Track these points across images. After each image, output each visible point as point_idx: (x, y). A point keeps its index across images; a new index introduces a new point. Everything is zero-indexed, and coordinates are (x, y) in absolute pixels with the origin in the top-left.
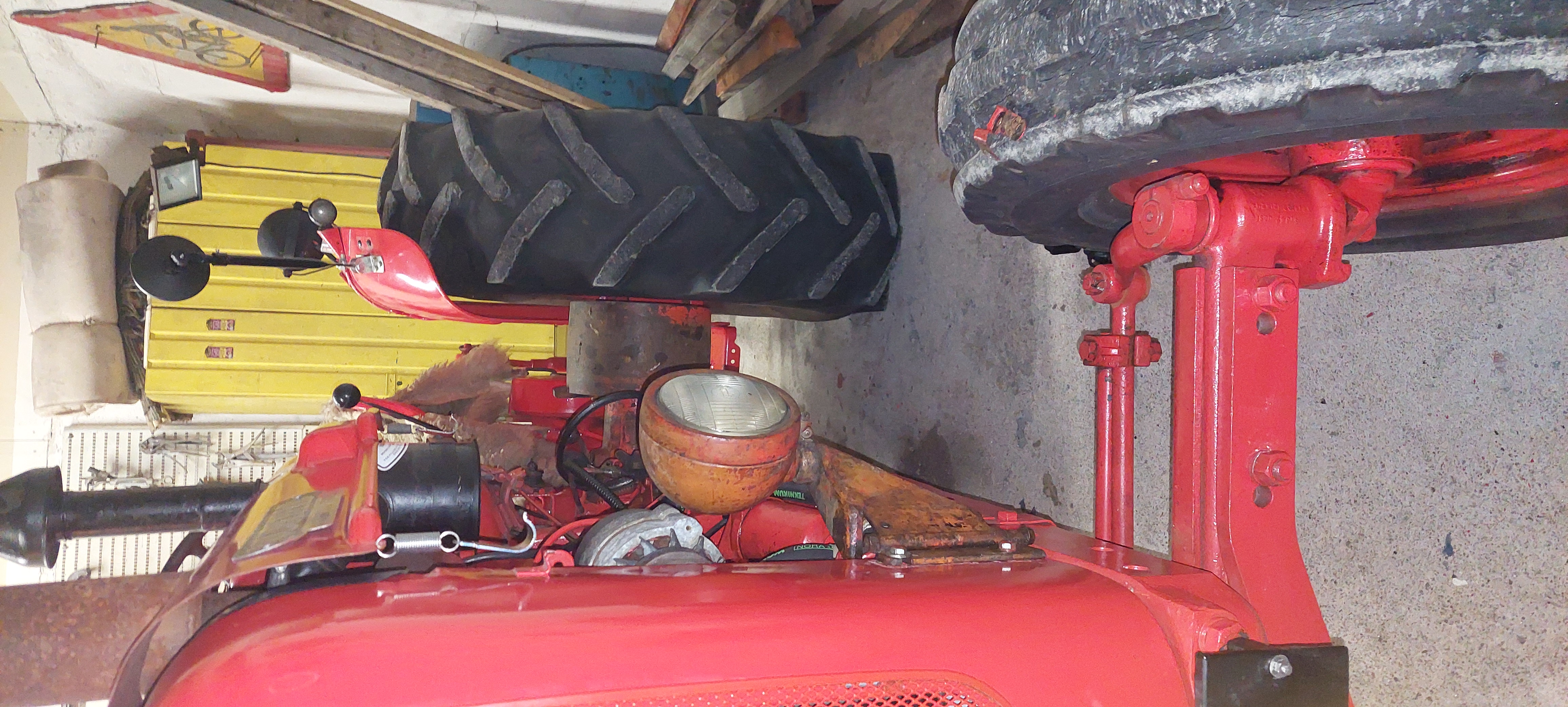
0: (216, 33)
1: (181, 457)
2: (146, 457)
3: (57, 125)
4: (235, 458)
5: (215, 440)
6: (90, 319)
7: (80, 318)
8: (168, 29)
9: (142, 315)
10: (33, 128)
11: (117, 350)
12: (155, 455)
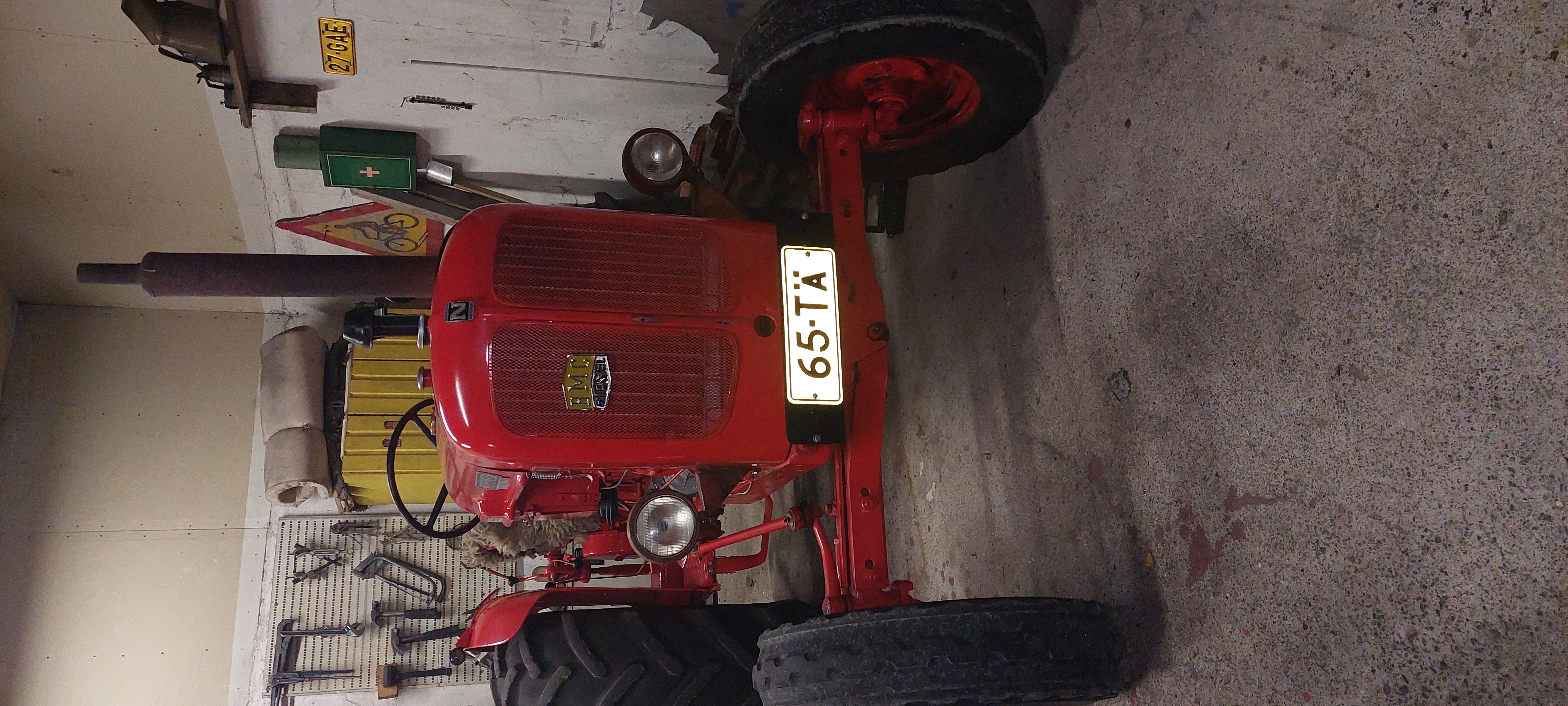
0: (399, 225)
1: (358, 538)
2: (334, 536)
3: (283, 313)
4: (396, 537)
5: (382, 525)
6: (307, 425)
7: (300, 425)
8: (369, 224)
9: (341, 422)
10: (267, 316)
11: (322, 447)
12: (341, 535)
